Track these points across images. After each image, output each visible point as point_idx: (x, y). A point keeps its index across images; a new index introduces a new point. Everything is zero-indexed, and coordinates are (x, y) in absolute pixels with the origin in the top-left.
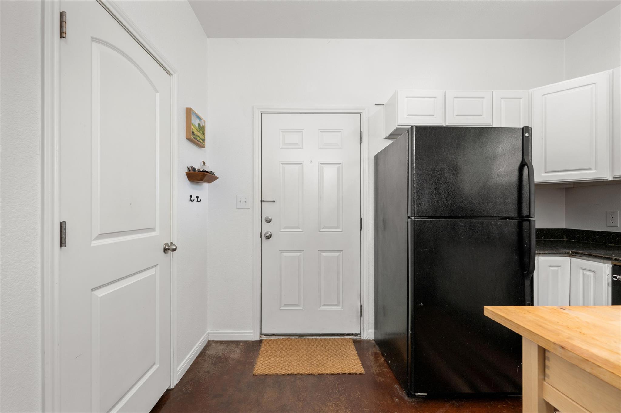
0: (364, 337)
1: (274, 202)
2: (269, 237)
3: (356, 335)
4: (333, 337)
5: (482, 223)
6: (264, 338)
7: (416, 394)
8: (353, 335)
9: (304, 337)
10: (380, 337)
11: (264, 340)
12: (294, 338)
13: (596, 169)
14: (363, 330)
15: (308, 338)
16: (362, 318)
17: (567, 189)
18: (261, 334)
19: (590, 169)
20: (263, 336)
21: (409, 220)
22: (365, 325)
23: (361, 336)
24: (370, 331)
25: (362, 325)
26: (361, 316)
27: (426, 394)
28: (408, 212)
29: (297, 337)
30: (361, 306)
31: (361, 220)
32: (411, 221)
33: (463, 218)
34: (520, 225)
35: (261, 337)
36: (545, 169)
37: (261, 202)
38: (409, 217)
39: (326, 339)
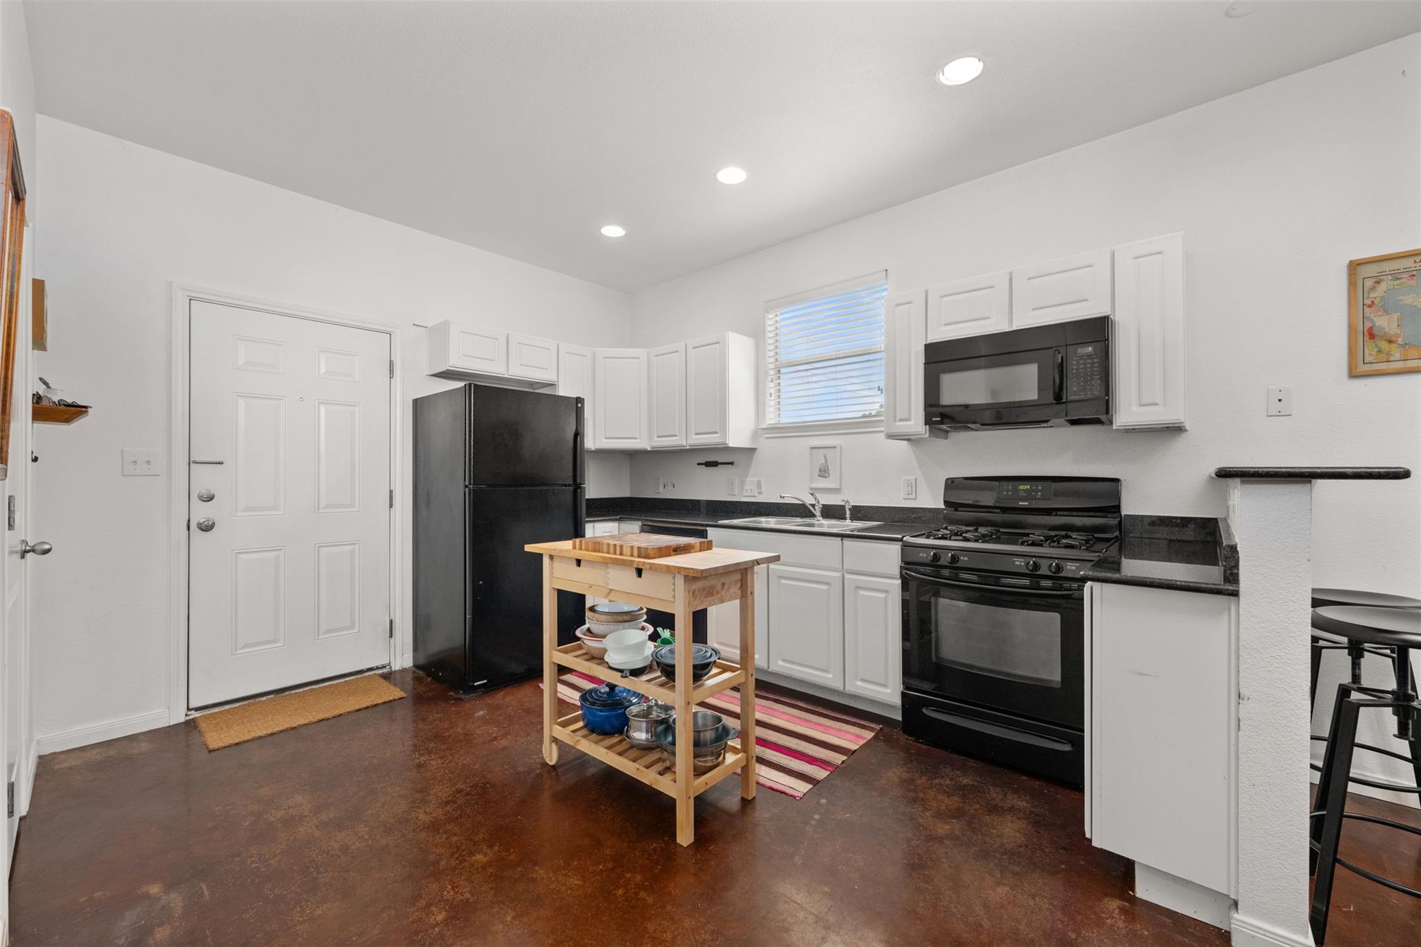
0: (396, 666)
1: (221, 463)
2: (207, 528)
3: (384, 667)
4: (343, 680)
5: (540, 491)
6: (194, 715)
7: (475, 684)
8: (377, 668)
9: (287, 693)
10: (422, 661)
11: (196, 718)
12: (264, 698)
13: (640, 438)
14: (395, 656)
15: (293, 692)
16: (392, 640)
17: (631, 454)
18: (188, 709)
19: (636, 438)
20: (193, 712)
21: (467, 489)
22: (398, 649)
23: (391, 667)
24: (405, 656)
25: (392, 649)
26: (391, 636)
27: (485, 681)
28: (465, 480)
29: (272, 696)
30: (391, 622)
31: (391, 492)
32: (470, 490)
33: (523, 486)
34: (575, 492)
35: (189, 715)
36: (605, 435)
37: (189, 464)
38: (466, 487)
39: (331, 685)
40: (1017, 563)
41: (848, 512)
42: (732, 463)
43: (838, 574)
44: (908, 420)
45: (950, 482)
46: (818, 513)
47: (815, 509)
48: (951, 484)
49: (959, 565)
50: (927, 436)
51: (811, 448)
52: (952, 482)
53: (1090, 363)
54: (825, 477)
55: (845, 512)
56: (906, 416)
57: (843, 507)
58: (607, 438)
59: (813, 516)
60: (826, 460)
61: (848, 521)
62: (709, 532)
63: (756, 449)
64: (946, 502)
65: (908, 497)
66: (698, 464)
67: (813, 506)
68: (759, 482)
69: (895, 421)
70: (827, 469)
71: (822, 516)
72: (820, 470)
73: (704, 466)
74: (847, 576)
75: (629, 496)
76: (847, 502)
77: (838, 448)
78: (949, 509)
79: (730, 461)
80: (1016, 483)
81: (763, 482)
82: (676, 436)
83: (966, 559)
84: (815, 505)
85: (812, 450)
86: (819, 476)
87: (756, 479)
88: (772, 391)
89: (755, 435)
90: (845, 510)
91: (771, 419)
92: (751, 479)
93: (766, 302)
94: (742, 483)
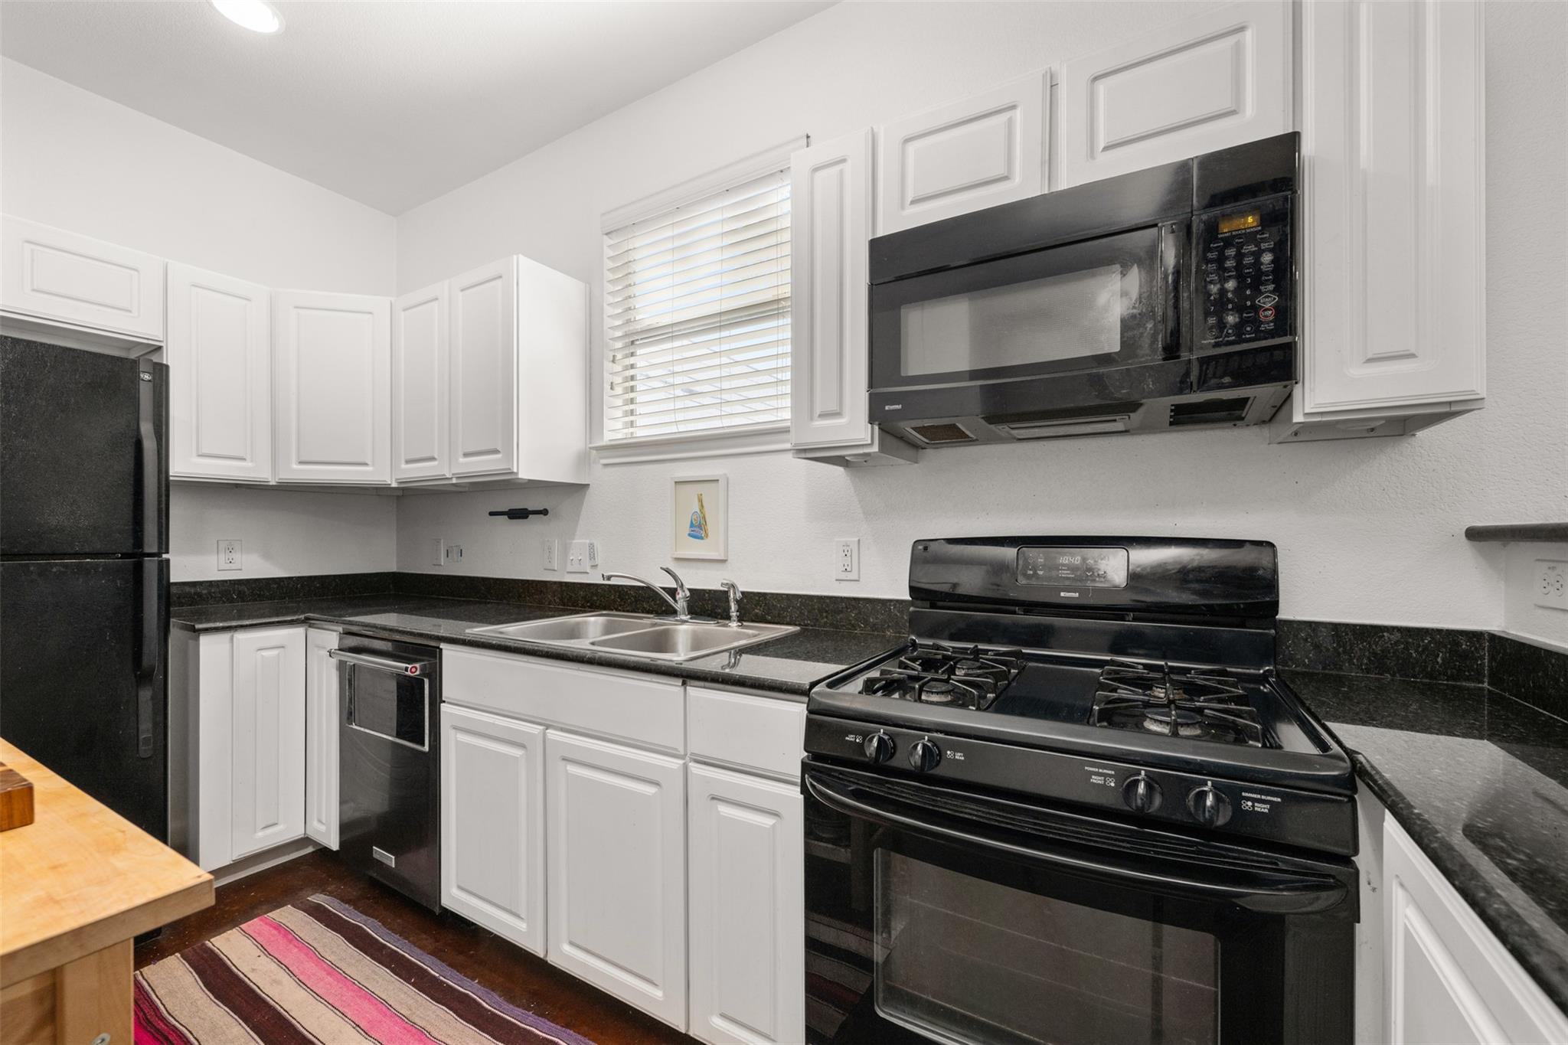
19: (366, 464)
40: (1096, 779)
41: (733, 607)
42: (545, 512)
43: (678, 763)
44: (837, 414)
45: (921, 547)
46: (680, 605)
47: (676, 601)
48: (924, 553)
49: (940, 771)
50: (875, 449)
51: (676, 482)
52: (926, 549)
53: (1253, 253)
54: (702, 538)
55: (729, 608)
56: (833, 407)
57: (724, 595)
58: (301, 463)
59: (672, 612)
60: (702, 506)
61: (734, 625)
62: (444, 652)
63: (587, 486)
64: (913, 590)
65: (843, 576)
66: (492, 514)
67: (672, 592)
68: (592, 546)
69: (812, 419)
70: (703, 522)
71: (690, 613)
72: (692, 525)
73: (506, 517)
74: (696, 769)
75: (394, 569)
76: (733, 586)
77: (722, 483)
78: (919, 603)
79: (541, 508)
80: (1053, 551)
81: (598, 546)
82: (433, 459)
83: (959, 756)
84: (676, 589)
85: (679, 486)
86: (689, 535)
87: (588, 541)
88: (618, 380)
89: (583, 459)
90: (728, 601)
91: (614, 430)
92: (580, 541)
93: (603, 214)
94: (565, 550)
